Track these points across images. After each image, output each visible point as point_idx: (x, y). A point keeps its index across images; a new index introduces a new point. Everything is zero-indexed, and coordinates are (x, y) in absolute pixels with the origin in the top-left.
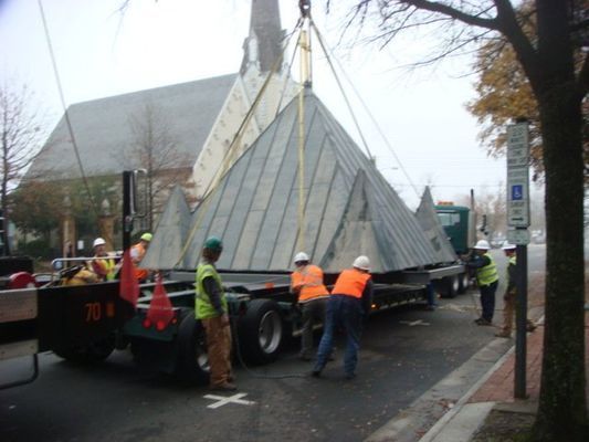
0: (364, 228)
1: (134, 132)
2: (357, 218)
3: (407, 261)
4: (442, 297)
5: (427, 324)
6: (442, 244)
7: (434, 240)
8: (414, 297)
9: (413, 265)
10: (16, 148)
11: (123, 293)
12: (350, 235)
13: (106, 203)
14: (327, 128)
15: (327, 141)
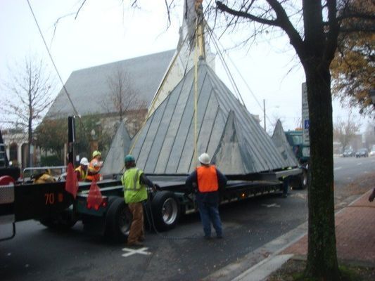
0: (233, 146)
1: (110, 87)
2: (229, 140)
3: (263, 167)
4: (294, 189)
5: (279, 206)
6: (288, 155)
7: (283, 153)
8: (273, 189)
9: (267, 169)
10: (37, 99)
11: (67, 188)
12: (225, 151)
13: (93, 132)
14: (213, 85)
15: (213, 92)
